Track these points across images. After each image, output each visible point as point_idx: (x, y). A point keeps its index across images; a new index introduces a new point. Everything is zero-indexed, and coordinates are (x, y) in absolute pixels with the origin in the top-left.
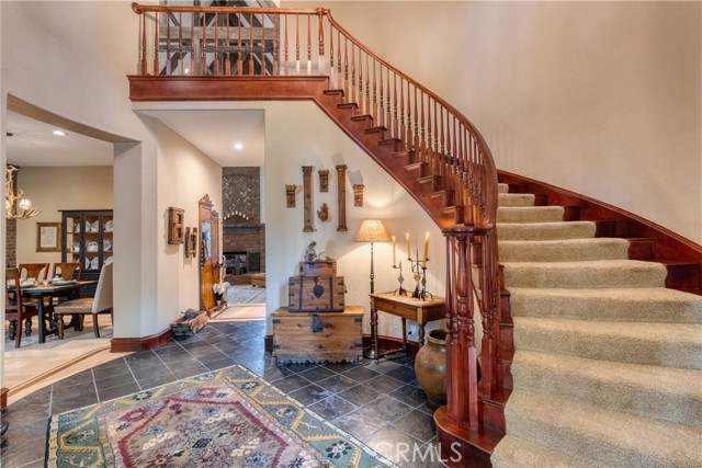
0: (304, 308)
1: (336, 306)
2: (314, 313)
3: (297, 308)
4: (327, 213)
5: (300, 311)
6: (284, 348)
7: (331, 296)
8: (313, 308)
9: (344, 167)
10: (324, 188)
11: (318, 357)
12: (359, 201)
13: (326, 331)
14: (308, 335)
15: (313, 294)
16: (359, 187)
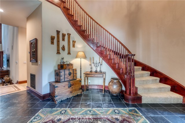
0: (65, 80)
1: (75, 78)
2: (69, 81)
3: (63, 81)
4: (64, 48)
5: (65, 81)
6: (59, 96)
7: (74, 75)
8: (68, 80)
9: (70, 34)
10: (63, 40)
11: (71, 96)
12: (74, 46)
13: (72, 87)
14: (67, 89)
15: (68, 75)
16: (74, 42)
